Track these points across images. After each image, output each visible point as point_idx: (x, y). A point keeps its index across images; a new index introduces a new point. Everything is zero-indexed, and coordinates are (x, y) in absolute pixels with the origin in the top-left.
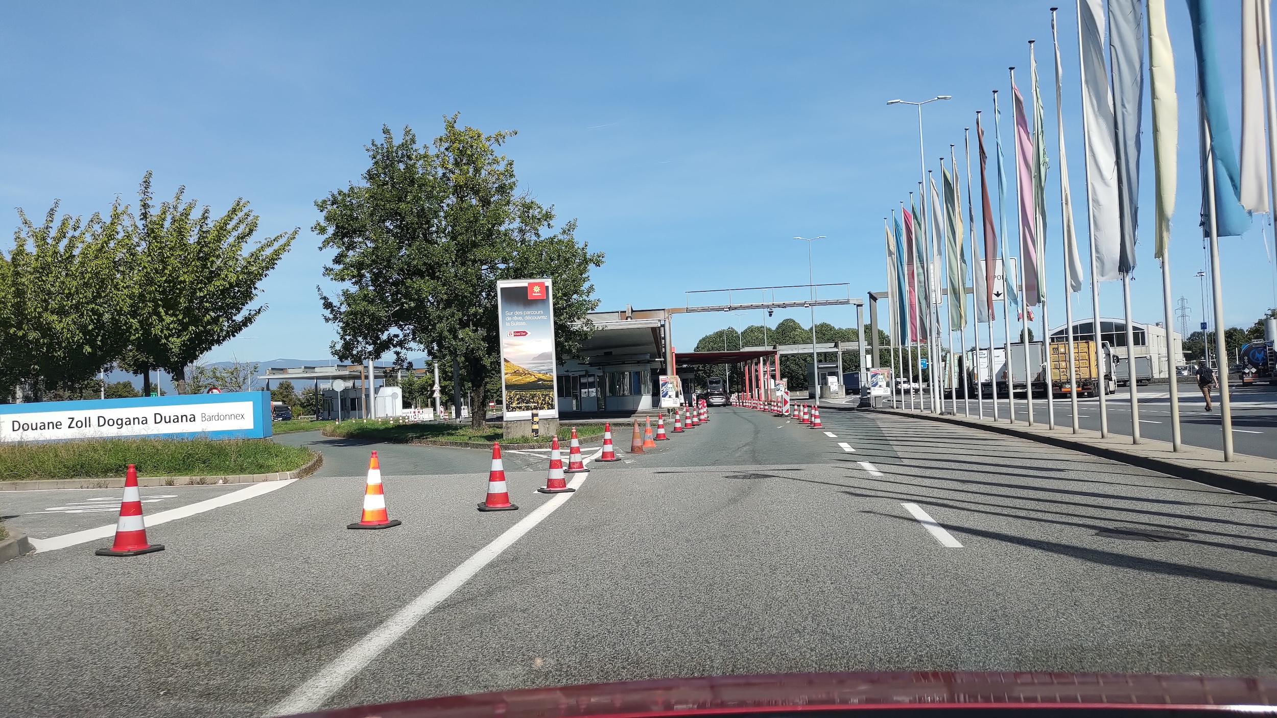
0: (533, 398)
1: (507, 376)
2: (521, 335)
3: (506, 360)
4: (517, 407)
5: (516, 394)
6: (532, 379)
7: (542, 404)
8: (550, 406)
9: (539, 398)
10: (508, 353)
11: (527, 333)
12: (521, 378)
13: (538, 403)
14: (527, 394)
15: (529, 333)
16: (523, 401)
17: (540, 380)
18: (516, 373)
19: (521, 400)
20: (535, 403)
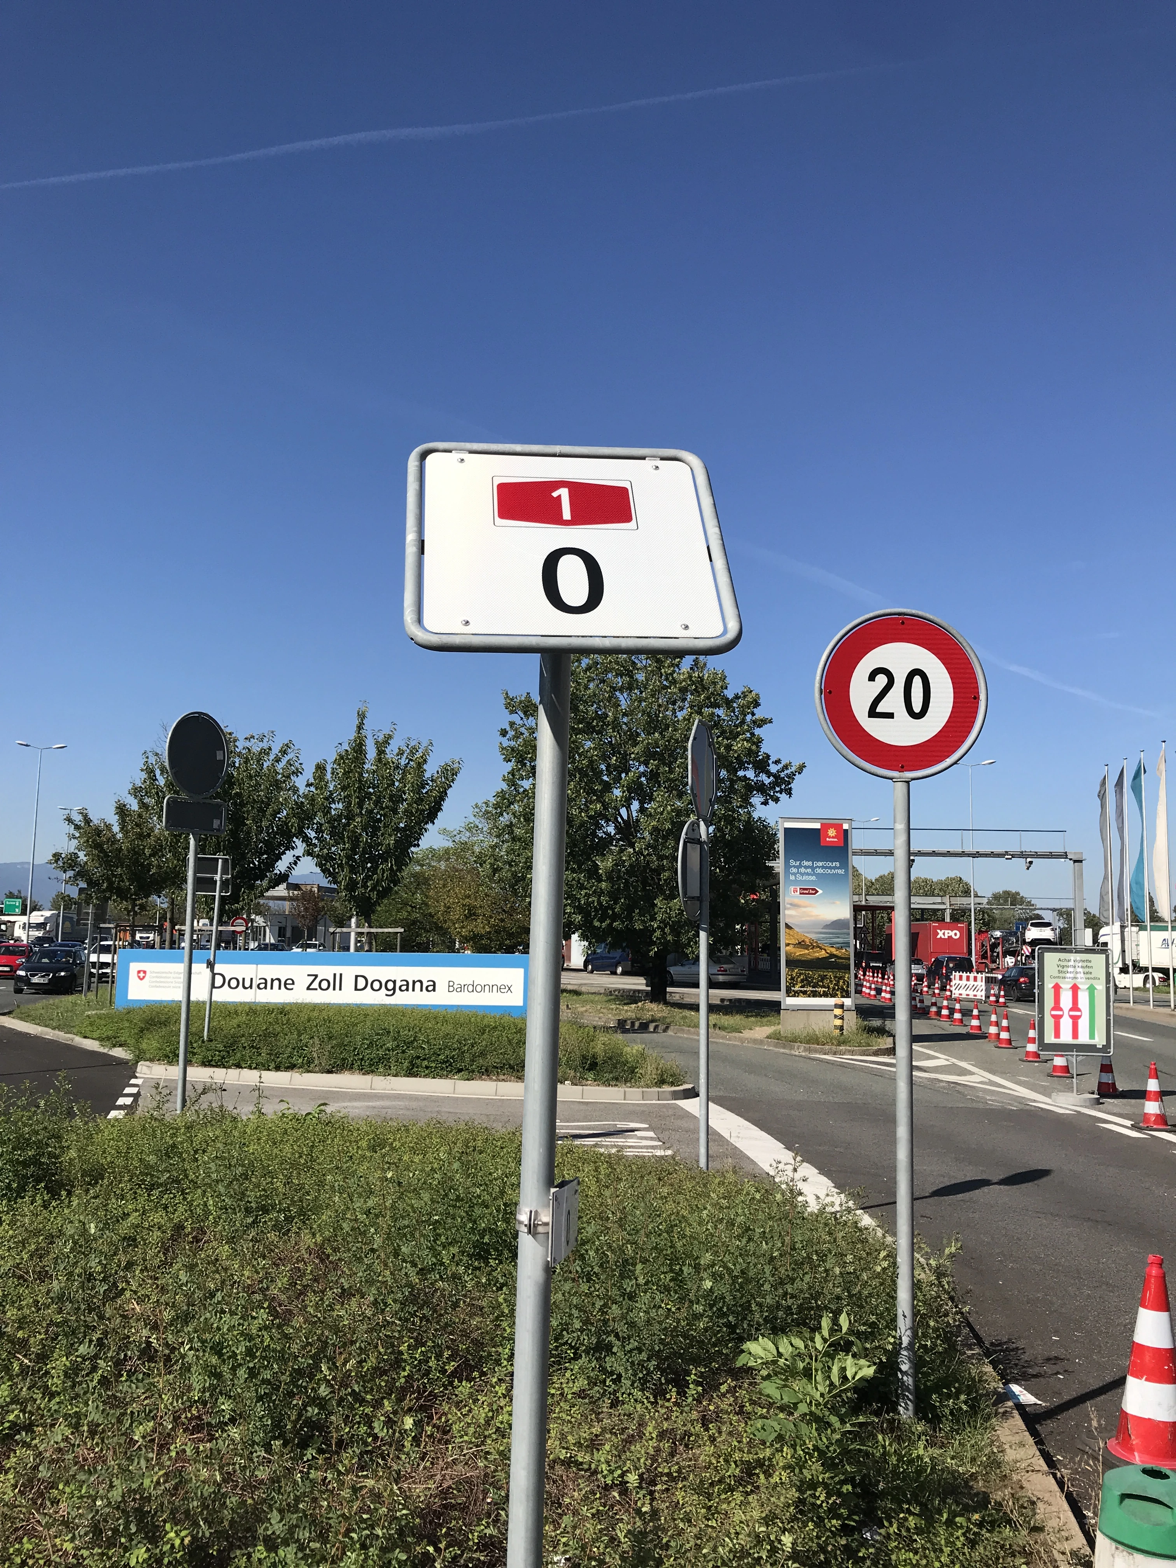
0: (822, 981)
1: (788, 948)
2: (809, 894)
3: (788, 926)
4: (801, 991)
5: (801, 974)
6: (823, 954)
7: (834, 989)
8: (844, 994)
9: (831, 981)
10: (791, 916)
11: (817, 892)
12: (807, 951)
13: (828, 987)
14: (816, 975)
15: (820, 892)
16: (809, 984)
17: (832, 956)
18: (801, 944)
19: (807, 982)
20: (823, 987)
